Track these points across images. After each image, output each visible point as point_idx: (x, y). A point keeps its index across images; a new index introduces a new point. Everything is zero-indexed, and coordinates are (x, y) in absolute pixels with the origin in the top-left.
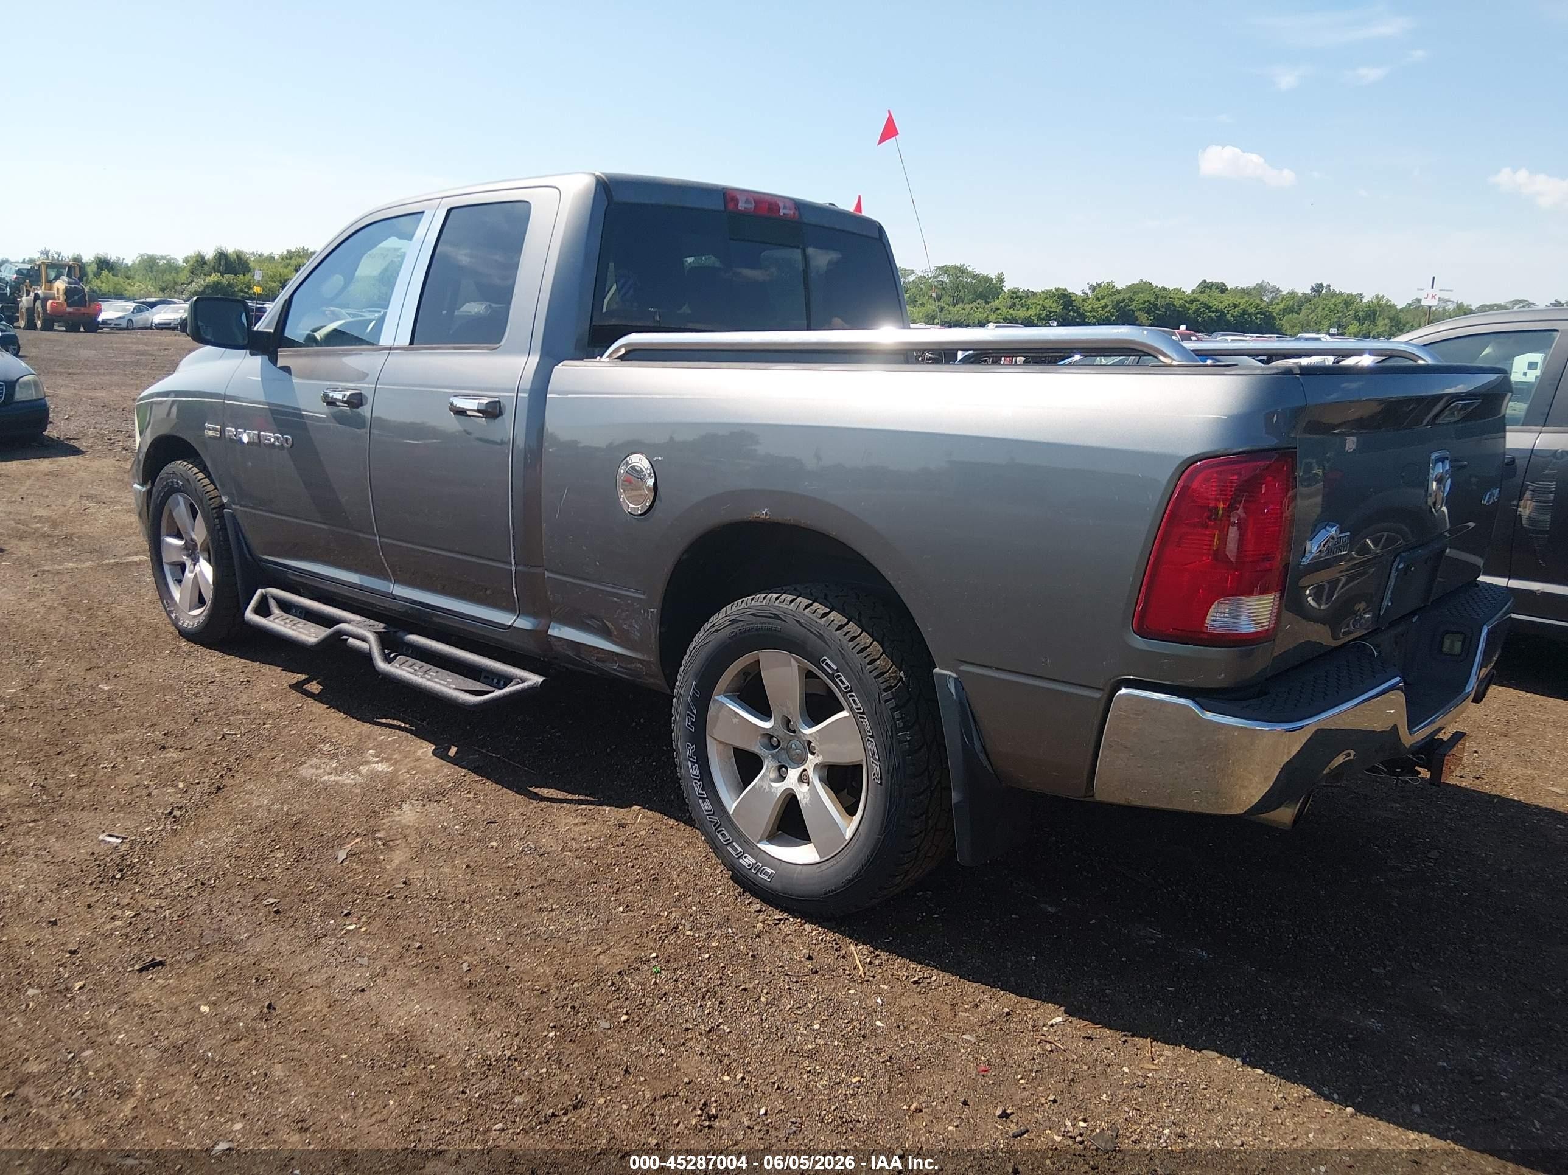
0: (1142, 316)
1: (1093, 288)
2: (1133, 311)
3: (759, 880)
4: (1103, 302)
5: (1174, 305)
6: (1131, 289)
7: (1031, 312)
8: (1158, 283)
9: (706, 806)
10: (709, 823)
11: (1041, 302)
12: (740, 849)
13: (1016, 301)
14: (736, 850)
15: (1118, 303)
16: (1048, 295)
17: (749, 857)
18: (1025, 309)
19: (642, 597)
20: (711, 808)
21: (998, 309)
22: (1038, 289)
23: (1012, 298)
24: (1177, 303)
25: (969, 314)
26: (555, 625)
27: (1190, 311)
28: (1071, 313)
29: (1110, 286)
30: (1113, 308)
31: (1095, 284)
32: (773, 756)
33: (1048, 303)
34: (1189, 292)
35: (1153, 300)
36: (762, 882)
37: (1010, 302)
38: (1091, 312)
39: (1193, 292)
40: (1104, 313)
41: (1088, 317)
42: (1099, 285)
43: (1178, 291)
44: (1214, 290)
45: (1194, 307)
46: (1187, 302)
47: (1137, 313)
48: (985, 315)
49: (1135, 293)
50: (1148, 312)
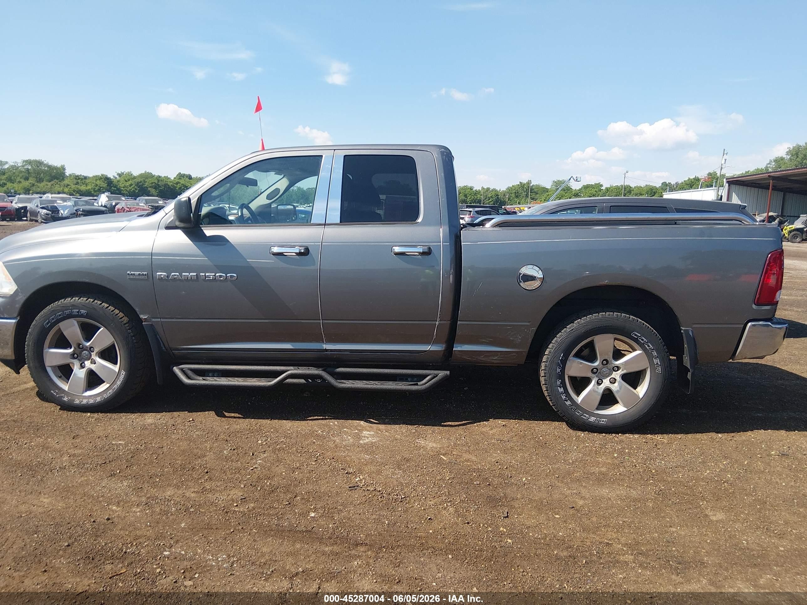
0: (153, 191)
1: (120, 175)
2: (147, 188)
3: (600, 424)
4: (130, 182)
5: (168, 185)
6: (141, 175)
7: (89, 187)
8: (156, 173)
9: (568, 403)
10: (570, 410)
11: (94, 182)
12: (587, 416)
13: (79, 181)
14: (585, 416)
15: (138, 183)
16: (97, 178)
17: (592, 417)
18: (85, 185)
19: (528, 324)
20: (570, 403)
21: (69, 185)
22: (90, 175)
23: (76, 179)
24: (170, 184)
25: (51, 188)
26: (457, 345)
27: (177, 188)
28: (113, 188)
29: (130, 174)
30: (136, 185)
31: (120, 173)
32: (597, 376)
33: (98, 182)
34: (172, 179)
35: (156, 182)
36: (601, 425)
37: (75, 181)
38: (124, 188)
39: (175, 178)
40: (132, 189)
41: (122, 190)
42: (123, 174)
43: (167, 178)
44: (185, 178)
45: (178, 186)
46: (175, 184)
47: (149, 189)
48: (61, 189)
49: (147, 178)
50: (155, 188)
